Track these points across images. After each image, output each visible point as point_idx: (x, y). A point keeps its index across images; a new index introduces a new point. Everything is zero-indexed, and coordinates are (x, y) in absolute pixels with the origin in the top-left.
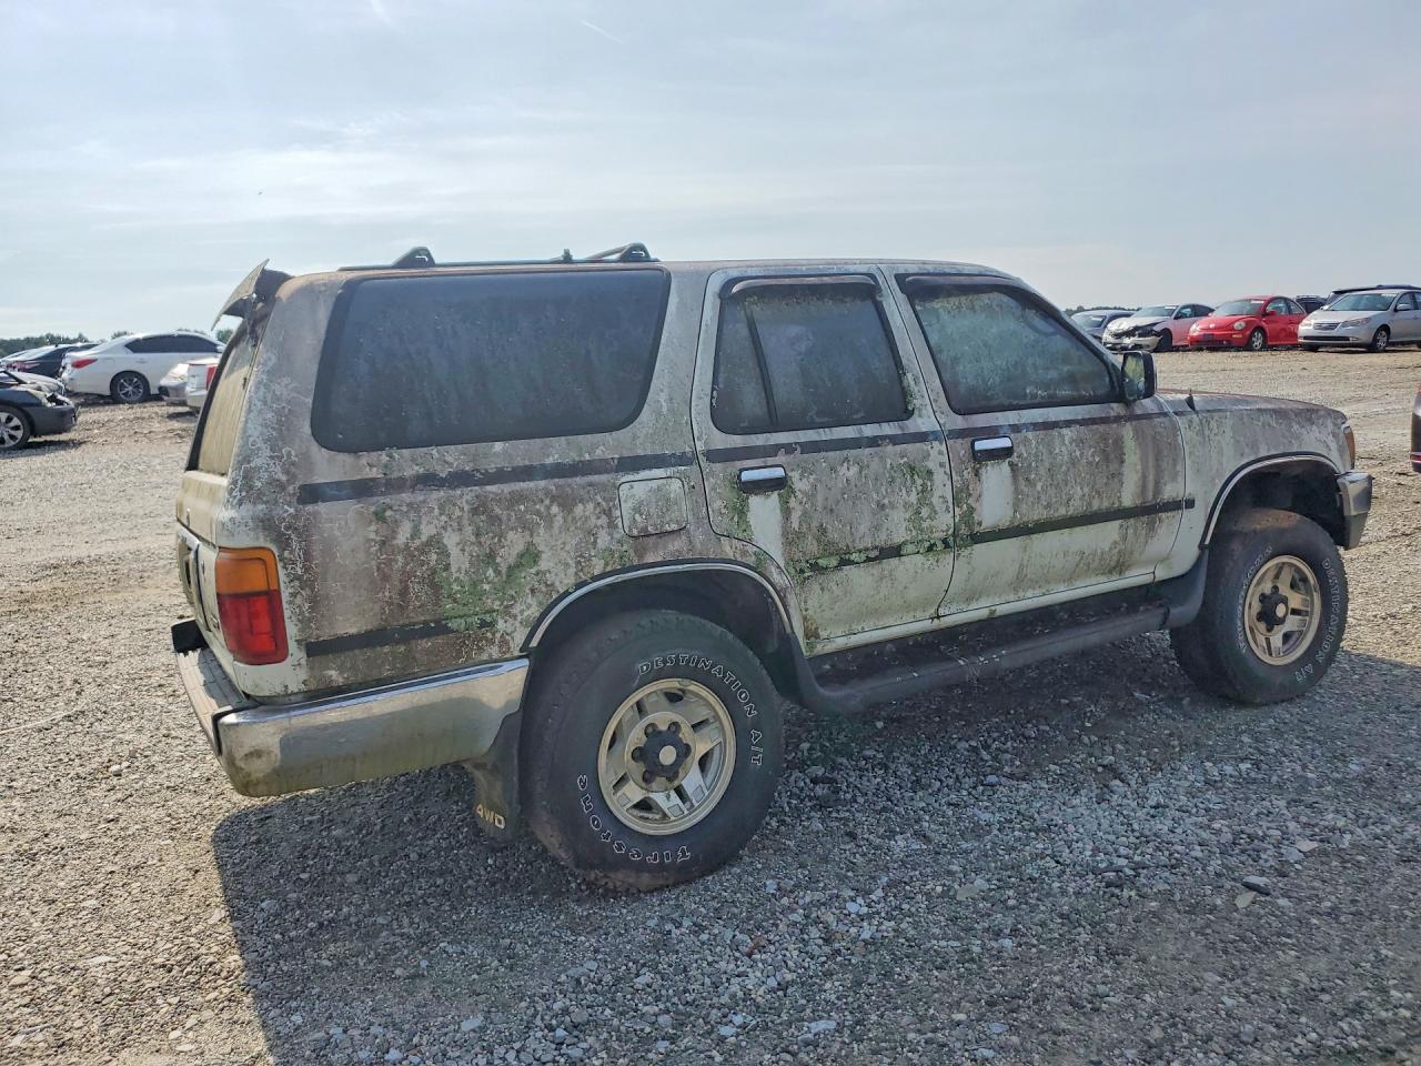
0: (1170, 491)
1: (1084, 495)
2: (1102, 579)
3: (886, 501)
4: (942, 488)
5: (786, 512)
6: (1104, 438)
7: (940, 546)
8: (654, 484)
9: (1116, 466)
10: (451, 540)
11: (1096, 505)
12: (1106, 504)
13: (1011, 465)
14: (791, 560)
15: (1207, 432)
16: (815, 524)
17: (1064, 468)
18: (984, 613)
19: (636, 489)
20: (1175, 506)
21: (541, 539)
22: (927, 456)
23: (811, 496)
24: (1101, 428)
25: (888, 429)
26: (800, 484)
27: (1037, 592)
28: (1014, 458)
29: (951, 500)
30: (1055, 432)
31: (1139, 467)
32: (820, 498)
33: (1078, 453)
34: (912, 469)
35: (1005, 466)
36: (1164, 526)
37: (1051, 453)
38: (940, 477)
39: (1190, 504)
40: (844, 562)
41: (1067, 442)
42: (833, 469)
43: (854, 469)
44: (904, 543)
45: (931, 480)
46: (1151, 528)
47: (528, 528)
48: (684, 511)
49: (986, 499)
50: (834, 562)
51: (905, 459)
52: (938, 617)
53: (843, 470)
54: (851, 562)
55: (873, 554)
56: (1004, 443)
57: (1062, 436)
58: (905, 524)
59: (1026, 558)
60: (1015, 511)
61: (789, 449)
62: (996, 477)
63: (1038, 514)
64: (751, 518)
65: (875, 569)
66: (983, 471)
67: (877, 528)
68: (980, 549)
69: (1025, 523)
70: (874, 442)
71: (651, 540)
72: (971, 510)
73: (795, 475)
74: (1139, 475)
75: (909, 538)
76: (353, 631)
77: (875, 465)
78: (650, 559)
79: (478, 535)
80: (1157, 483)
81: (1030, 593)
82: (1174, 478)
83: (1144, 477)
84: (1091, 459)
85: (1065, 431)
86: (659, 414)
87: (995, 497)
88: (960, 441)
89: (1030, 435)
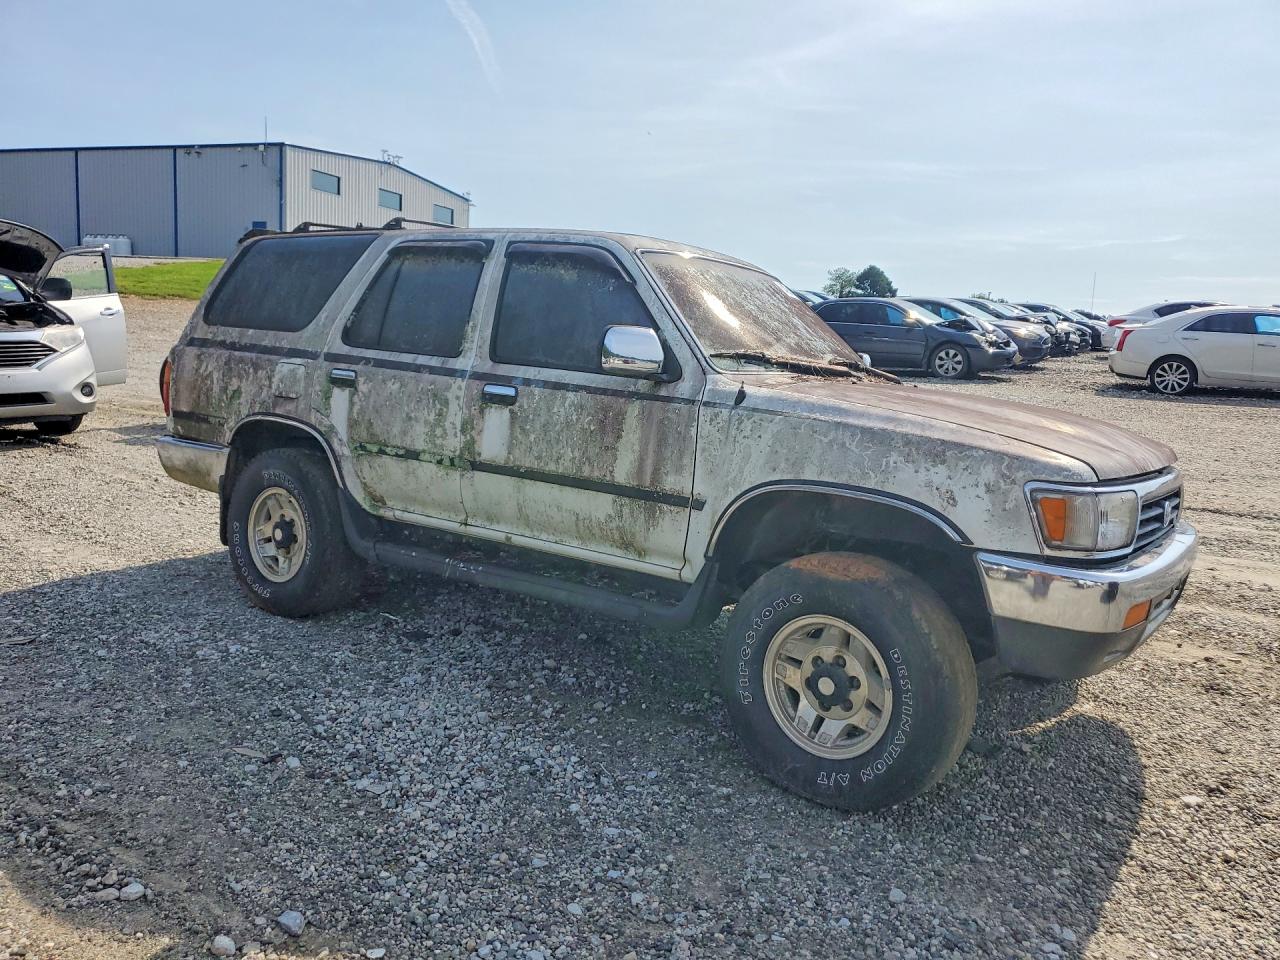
0: (671, 483)
1: (574, 458)
2: (618, 552)
3: (413, 415)
4: (455, 416)
5: (352, 403)
6: (605, 410)
7: (447, 462)
8: (292, 367)
9: (611, 440)
10: (215, 375)
11: (586, 472)
12: (596, 474)
13: (511, 412)
14: (351, 439)
15: (734, 432)
16: (367, 418)
17: (558, 427)
18: (500, 537)
19: (284, 367)
20: (679, 501)
21: (244, 385)
22: (448, 388)
23: (367, 397)
24: (606, 399)
25: (435, 362)
26: (363, 387)
27: (551, 538)
28: (515, 408)
29: (459, 428)
30: (559, 394)
31: (637, 448)
32: (372, 400)
33: (574, 417)
34: (435, 395)
35: (506, 412)
36: (667, 518)
37: (549, 411)
38: (453, 406)
39: (699, 505)
40: (382, 452)
41: (566, 405)
42: (384, 381)
43: (397, 385)
44: (424, 451)
45: (448, 408)
46: (651, 516)
47: (240, 378)
48: (301, 387)
49: (486, 433)
50: (375, 449)
51: (433, 387)
52: (466, 524)
53: (390, 384)
54: (386, 454)
55: (401, 452)
56: (511, 392)
57: (564, 398)
58: (424, 436)
59: (521, 498)
60: (509, 453)
61: (367, 361)
62: (496, 421)
63: (528, 462)
64: (332, 401)
65: (403, 464)
66: (487, 411)
67: (404, 433)
68: (480, 477)
69: (519, 467)
70: (418, 369)
71: (282, 400)
72: (473, 441)
73: (361, 380)
74: (637, 455)
75: (426, 448)
76: (185, 410)
77: (411, 386)
78: (277, 411)
79: (223, 376)
80: (656, 471)
81: (544, 536)
82: (679, 470)
83: (641, 460)
84: (586, 426)
85: (571, 395)
86: (318, 325)
87: (494, 436)
88: (477, 382)
89: (537, 391)
